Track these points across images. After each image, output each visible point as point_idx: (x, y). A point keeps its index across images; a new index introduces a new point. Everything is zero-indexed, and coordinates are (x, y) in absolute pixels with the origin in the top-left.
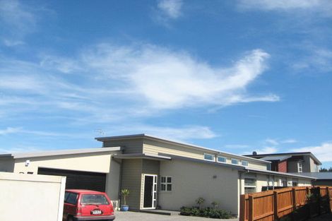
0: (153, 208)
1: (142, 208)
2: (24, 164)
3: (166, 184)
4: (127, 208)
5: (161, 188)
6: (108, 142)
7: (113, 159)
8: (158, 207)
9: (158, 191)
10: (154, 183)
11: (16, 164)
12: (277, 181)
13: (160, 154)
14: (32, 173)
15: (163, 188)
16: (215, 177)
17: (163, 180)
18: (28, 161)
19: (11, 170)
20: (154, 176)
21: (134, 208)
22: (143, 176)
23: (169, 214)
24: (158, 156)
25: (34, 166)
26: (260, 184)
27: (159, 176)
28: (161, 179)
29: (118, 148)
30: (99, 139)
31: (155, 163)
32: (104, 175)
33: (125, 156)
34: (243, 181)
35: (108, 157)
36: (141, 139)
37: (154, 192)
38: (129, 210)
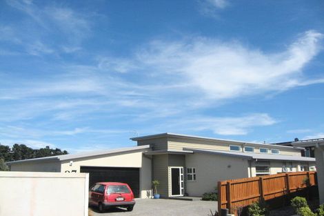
0: (181, 195)
1: (170, 195)
2: (68, 164)
3: (192, 174)
4: (158, 196)
5: (188, 178)
6: (141, 141)
7: (144, 155)
8: (186, 194)
9: (185, 180)
10: (181, 174)
11: (62, 165)
12: (296, 167)
13: (184, 149)
14: (75, 171)
15: (190, 177)
16: (229, 167)
17: (190, 171)
18: (71, 162)
19: (58, 170)
20: (180, 168)
21: (164, 196)
22: (170, 169)
23: (191, 200)
24: (182, 151)
25: (77, 166)
26: (274, 171)
27: (185, 168)
28: (187, 171)
29: (148, 146)
30: (134, 139)
31: (180, 158)
32: (137, 169)
33: (155, 153)
34: (255, 169)
35: (140, 154)
36: (165, 138)
37: (181, 181)
38: (160, 198)
